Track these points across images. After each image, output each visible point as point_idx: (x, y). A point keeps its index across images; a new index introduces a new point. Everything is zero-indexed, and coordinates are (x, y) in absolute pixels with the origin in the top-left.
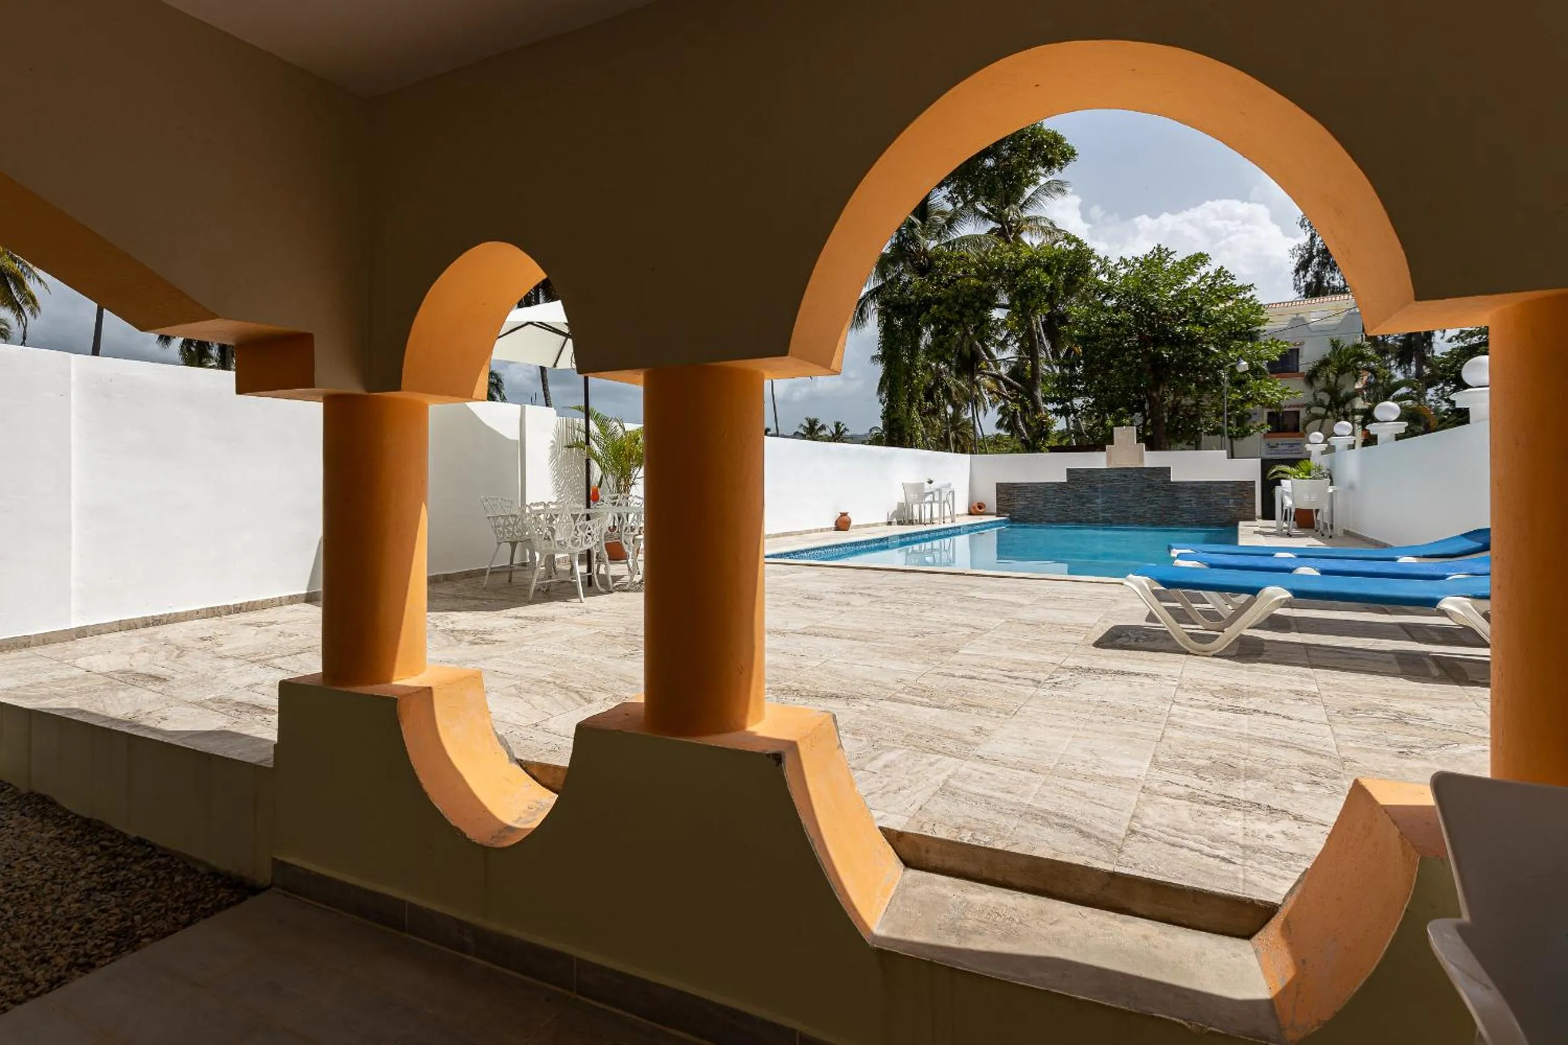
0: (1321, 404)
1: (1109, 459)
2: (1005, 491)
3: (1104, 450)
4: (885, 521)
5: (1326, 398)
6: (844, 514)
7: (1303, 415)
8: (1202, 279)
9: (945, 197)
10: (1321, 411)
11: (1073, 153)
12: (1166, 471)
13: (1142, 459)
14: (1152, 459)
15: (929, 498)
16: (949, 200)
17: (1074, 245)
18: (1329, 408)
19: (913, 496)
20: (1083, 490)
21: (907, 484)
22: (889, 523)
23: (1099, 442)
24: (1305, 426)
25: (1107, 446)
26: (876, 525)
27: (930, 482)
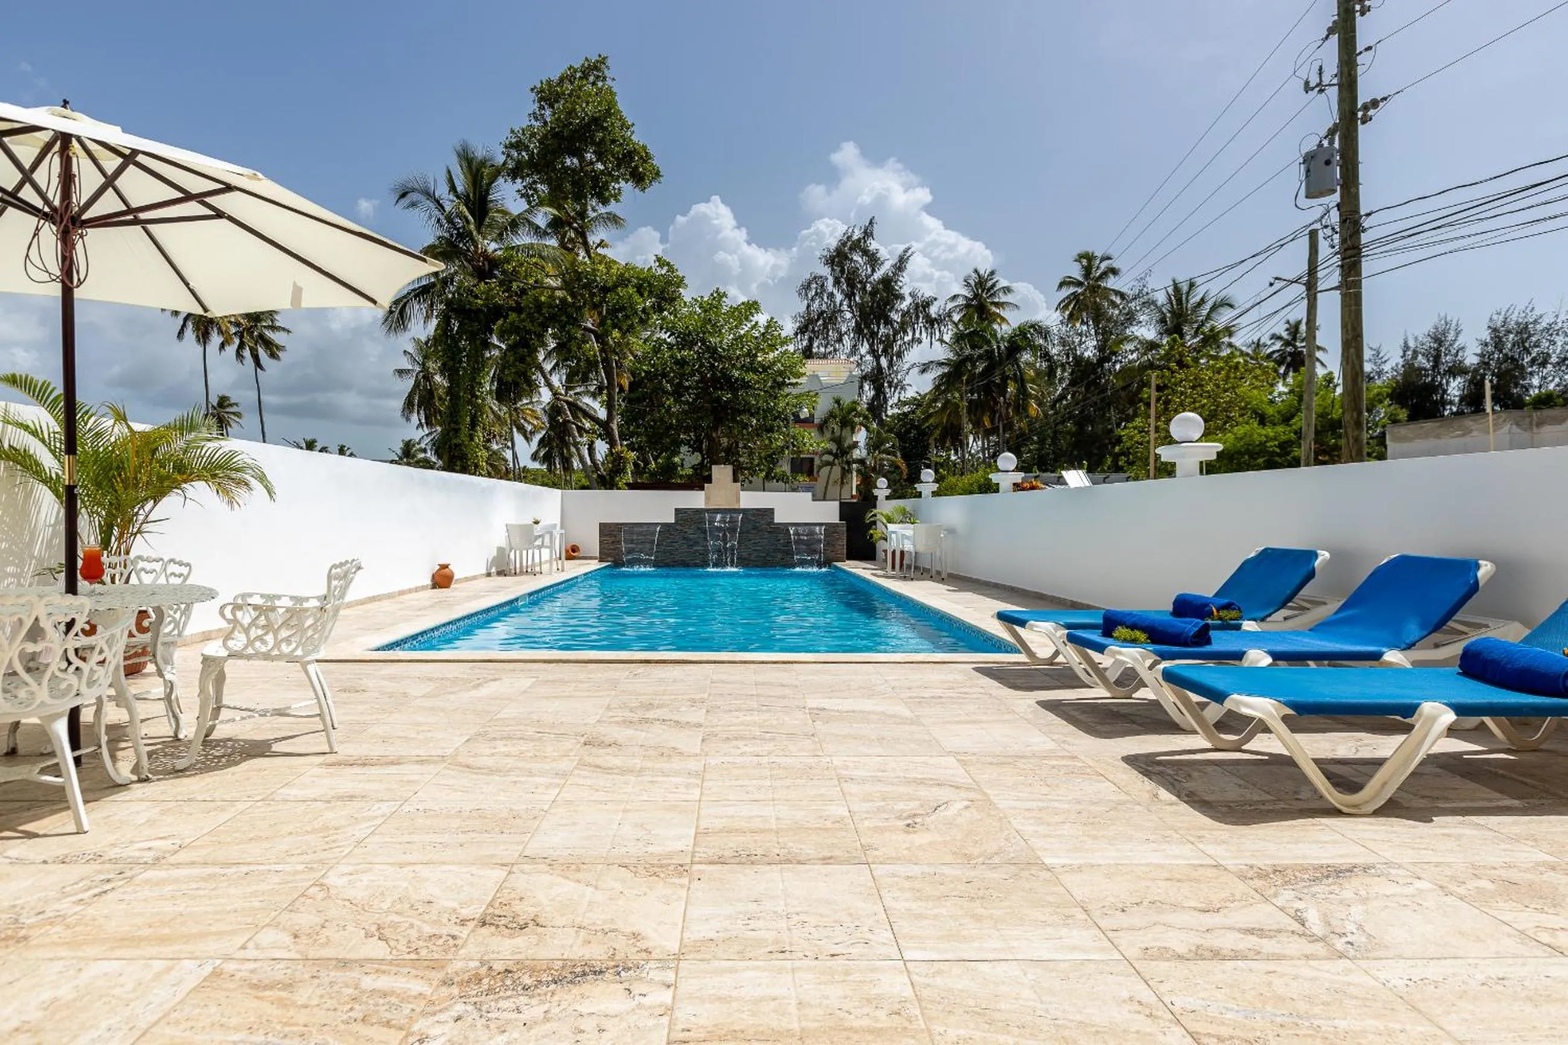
0: (830, 452)
1: (707, 499)
2: (609, 532)
3: (702, 488)
4: (484, 571)
5: (833, 447)
6: (444, 567)
7: (817, 462)
8: (753, 327)
9: (519, 191)
10: (830, 458)
11: (658, 174)
12: (770, 512)
13: (738, 500)
14: (751, 500)
15: (538, 542)
16: (522, 196)
17: (666, 268)
18: (836, 456)
19: (516, 541)
20: (690, 532)
21: (512, 525)
22: (489, 575)
23: (699, 480)
24: (818, 472)
25: (706, 485)
26: (474, 578)
27: (537, 523)
